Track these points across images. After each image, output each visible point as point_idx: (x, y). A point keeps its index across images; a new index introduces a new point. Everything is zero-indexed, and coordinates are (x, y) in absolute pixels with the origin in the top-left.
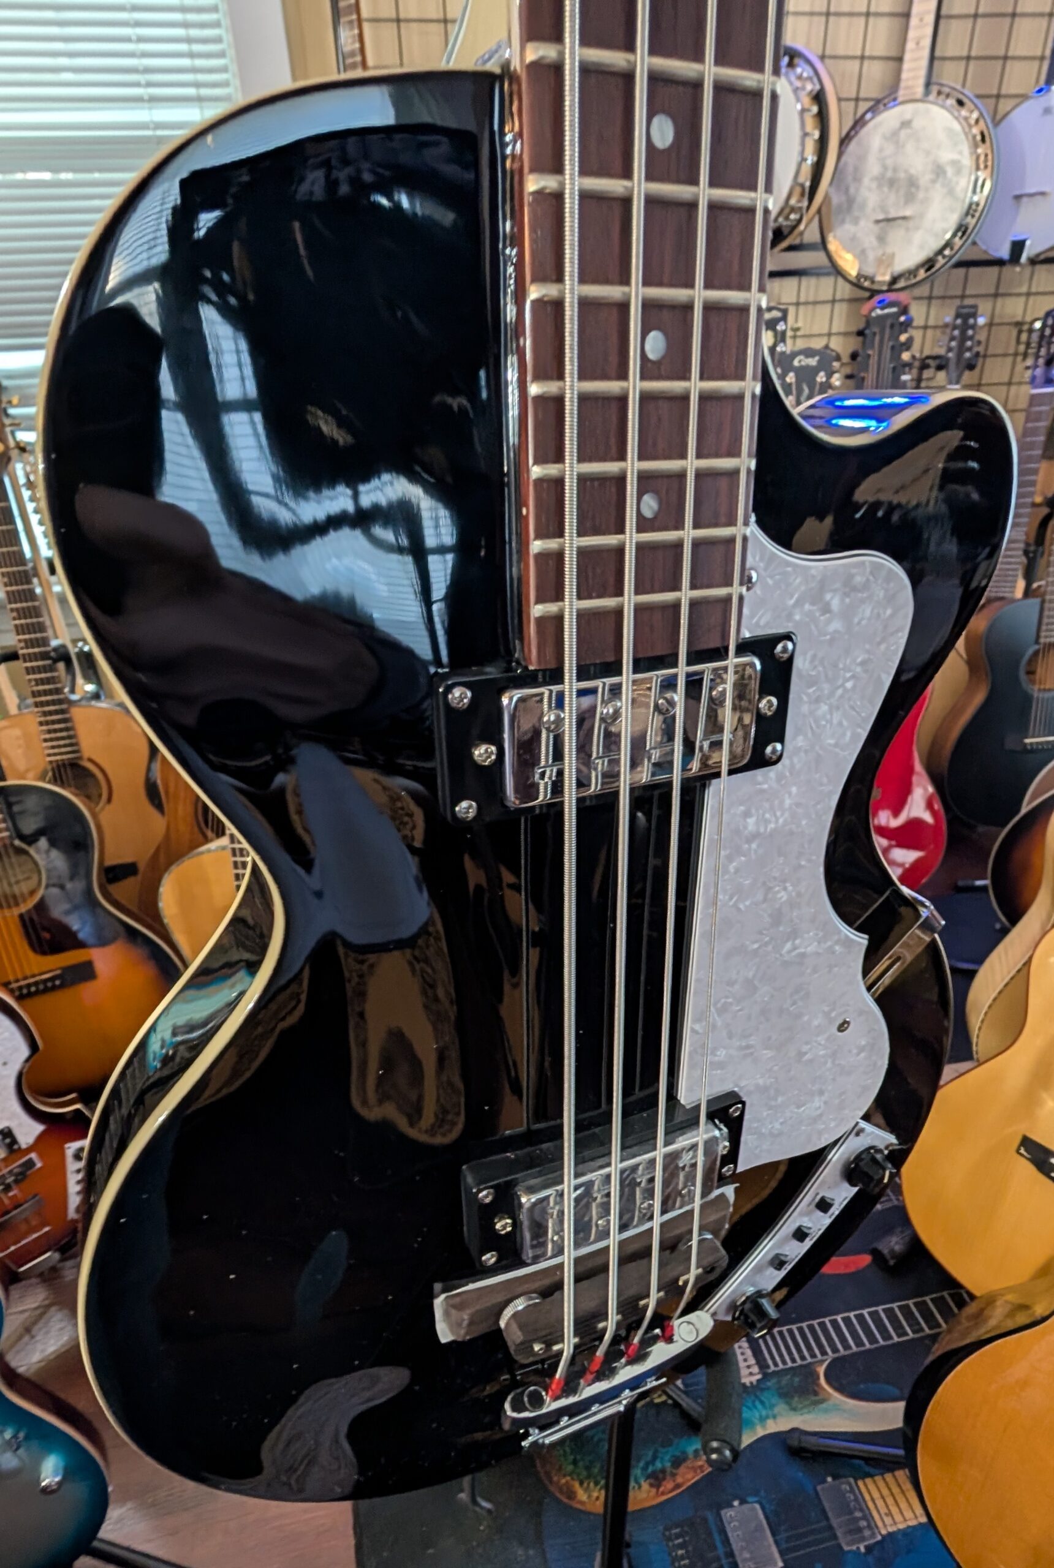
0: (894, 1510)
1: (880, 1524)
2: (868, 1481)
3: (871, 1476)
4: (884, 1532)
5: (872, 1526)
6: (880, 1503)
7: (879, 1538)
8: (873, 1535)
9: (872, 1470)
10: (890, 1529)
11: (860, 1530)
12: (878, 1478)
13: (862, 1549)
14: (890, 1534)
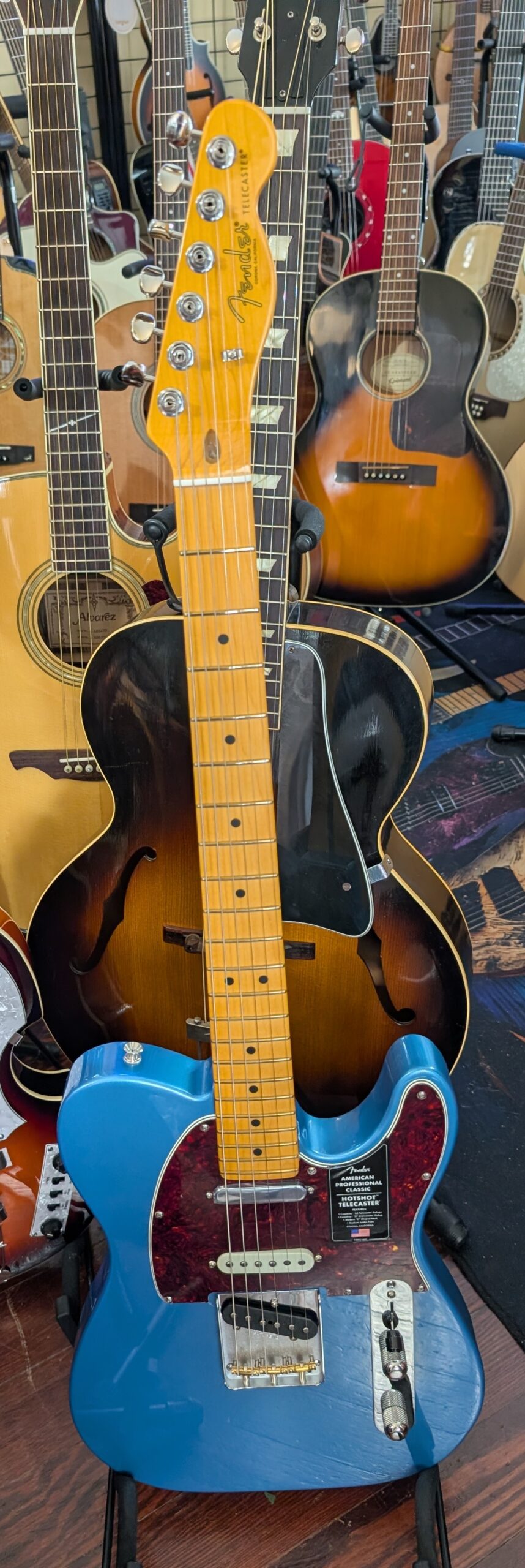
0: (459, 705)
1: (450, 712)
2: (442, 699)
3: (440, 696)
4: (454, 714)
5: (444, 712)
6: (450, 705)
7: (451, 717)
8: (447, 716)
9: (442, 694)
10: (457, 712)
11: (440, 716)
12: (448, 697)
13: (441, 722)
14: (458, 715)
